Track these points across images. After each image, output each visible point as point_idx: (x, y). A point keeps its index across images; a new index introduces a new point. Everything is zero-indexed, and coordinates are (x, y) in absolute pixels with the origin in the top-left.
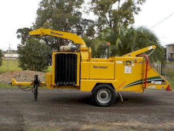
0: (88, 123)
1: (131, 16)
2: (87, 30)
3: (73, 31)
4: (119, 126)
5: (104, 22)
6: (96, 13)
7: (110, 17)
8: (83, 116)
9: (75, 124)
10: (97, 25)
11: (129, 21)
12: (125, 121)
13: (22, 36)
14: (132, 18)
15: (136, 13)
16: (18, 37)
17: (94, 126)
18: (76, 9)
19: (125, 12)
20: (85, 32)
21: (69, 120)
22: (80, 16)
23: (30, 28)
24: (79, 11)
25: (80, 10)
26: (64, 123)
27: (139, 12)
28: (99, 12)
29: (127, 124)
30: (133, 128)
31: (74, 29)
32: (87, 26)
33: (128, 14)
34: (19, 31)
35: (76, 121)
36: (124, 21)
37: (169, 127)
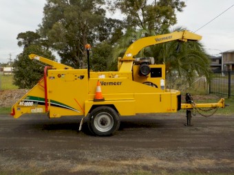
0: (84, 162)
1: (172, 13)
2: (113, 34)
3: (94, 35)
4: (127, 165)
5: (135, 23)
6: (124, 11)
7: (143, 15)
8: (81, 151)
9: (65, 164)
10: (126, 27)
11: (169, 21)
12: (138, 159)
13: (24, 43)
14: (173, 17)
15: (179, 10)
16: (20, 44)
17: (90, 166)
18: (97, 6)
19: (164, 9)
20: (110, 36)
21: (59, 158)
22: (103, 14)
23: (35, 32)
24: (101, 8)
25: (103, 7)
26: (51, 162)
27: (183, 9)
28: (128, 9)
29: (139, 162)
30: (145, 168)
31: (96, 33)
32: (113, 29)
33: (167, 11)
34: (21, 35)
35: (69, 159)
36: (162, 21)
37: (196, 166)
